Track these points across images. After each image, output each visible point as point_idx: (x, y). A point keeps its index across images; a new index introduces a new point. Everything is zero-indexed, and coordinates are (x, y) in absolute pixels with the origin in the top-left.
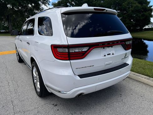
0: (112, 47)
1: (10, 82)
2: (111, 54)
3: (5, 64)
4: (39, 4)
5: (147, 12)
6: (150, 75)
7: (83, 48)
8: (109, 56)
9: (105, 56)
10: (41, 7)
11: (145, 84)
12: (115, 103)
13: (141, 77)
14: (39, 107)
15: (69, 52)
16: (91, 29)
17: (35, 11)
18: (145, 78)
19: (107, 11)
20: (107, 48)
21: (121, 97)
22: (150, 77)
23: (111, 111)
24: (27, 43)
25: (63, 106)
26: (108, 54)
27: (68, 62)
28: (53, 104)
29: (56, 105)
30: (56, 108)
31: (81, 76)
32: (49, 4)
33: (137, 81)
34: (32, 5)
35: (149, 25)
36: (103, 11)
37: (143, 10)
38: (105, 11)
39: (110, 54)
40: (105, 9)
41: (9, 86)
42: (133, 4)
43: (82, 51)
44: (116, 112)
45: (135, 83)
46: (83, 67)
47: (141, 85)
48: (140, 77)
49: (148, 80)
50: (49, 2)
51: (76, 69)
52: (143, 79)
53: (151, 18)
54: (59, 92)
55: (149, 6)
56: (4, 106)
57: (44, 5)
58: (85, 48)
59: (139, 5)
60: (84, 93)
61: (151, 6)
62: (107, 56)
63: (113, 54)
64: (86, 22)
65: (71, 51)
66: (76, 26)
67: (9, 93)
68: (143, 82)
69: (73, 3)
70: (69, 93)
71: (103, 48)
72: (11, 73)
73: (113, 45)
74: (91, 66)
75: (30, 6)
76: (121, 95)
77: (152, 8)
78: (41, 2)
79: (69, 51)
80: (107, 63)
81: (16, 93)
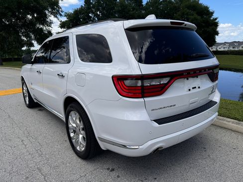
0: (197, 77)
1: (25, 139)
2: (197, 87)
3: (5, 111)
4: (46, 15)
5: (210, 27)
6: (239, 117)
7: (161, 79)
8: (195, 90)
9: (190, 90)
10: (48, 20)
11: (234, 131)
12: (200, 161)
13: (227, 121)
14: (87, 175)
15: (142, 86)
16: (156, 52)
17: (38, 26)
18: (233, 122)
19: (186, 25)
20: (192, 78)
21: (205, 151)
22: (240, 120)
23: (198, 172)
24: (58, 75)
25: (124, 170)
26: (193, 88)
27: (142, 100)
28: (108, 169)
29: (113, 170)
30: (114, 174)
31: (160, 121)
32: (61, 15)
33: (221, 127)
34: (33, 16)
35: (213, 47)
36: (181, 26)
37: (204, 25)
38: (183, 26)
39: (195, 88)
40: (184, 23)
41: (26, 145)
42: (190, 15)
43: (160, 84)
44: (206, 173)
45: (219, 130)
46: (161, 108)
47: (228, 133)
48: (225, 122)
49: (237, 126)
50: (62, 11)
51: (153, 110)
52: (230, 124)
53: (216, 36)
54: (125, 146)
55: (212, 19)
56: (28, 178)
57: (53, 16)
58: (164, 79)
59: (199, 17)
60: (162, 147)
61: (216, 19)
62: (193, 91)
63: (199, 87)
64: (149, 40)
65: (145, 85)
66: (142, 48)
67: (30, 157)
68: (229, 128)
69: (98, 13)
70: (142, 148)
71: (186, 79)
72: (21, 124)
73: (199, 75)
74: (171, 106)
75: (29, 17)
76: (205, 148)
77: (217, 21)
78: (48, 11)
79: (142, 83)
80: (192, 100)
81: (40, 156)
